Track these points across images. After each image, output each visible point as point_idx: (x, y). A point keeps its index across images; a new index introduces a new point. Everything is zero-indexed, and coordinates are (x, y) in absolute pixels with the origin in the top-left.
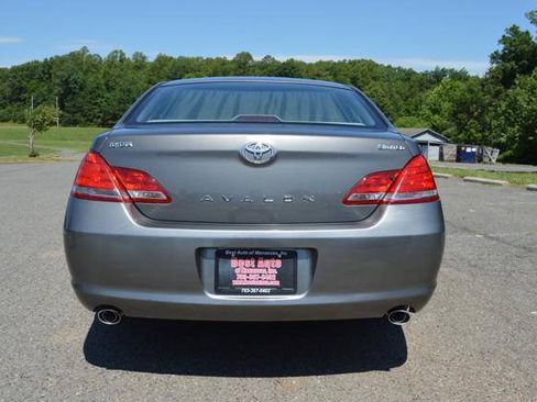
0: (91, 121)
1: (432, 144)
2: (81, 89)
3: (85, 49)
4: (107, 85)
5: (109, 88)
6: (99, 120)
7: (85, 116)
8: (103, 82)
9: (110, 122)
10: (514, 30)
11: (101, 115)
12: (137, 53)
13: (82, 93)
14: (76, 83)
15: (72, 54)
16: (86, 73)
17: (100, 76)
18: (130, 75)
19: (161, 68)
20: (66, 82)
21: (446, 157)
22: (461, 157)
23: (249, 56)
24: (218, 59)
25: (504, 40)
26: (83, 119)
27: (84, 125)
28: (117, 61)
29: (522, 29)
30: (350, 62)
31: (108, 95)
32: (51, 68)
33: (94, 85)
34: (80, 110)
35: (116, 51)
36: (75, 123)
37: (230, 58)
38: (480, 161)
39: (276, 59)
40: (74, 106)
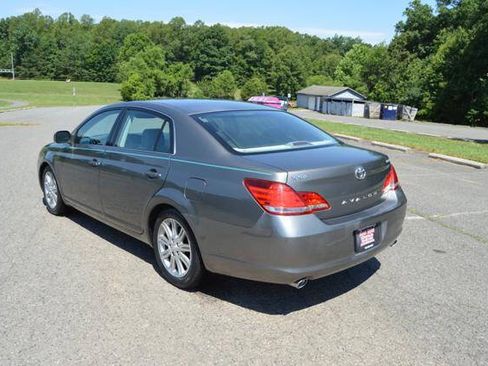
0: (45, 75)
1: (356, 102)
2: (36, 46)
3: (37, 10)
4: (58, 43)
5: (61, 46)
6: (52, 74)
7: (39, 70)
8: (55, 40)
9: (62, 76)
10: (416, 2)
11: (54, 69)
12: (85, 16)
13: (37, 50)
14: (31, 41)
15: (26, 15)
16: (39, 32)
17: (53, 35)
18: (79, 34)
19: (106, 29)
20: (22, 40)
21: (371, 115)
22: (384, 114)
23: (182, 21)
24: (155, 23)
25: (408, 12)
26: (38, 73)
27: (39, 79)
28: (67, 22)
30: (268, 29)
31: (60, 52)
32: (8, 27)
33: (48, 43)
34: (35, 64)
35: (66, 14)
36: (31, 76)
37: (166, 22)
38: (399, 118)
39: (206, 24)
40: (30, 61)
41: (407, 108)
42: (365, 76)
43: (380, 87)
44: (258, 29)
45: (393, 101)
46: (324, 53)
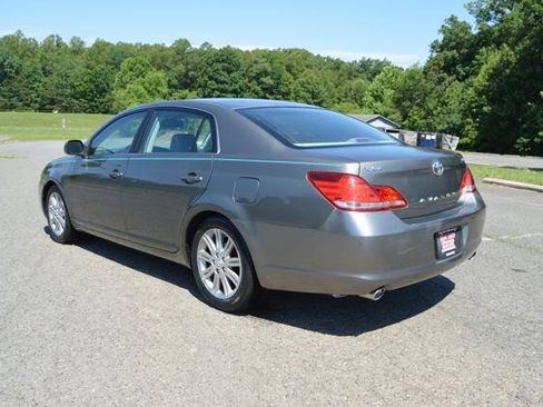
0: (28, 105)
1: (388, 131)
2: (17, 73)
3: (19, 33)
4: (43, 69)
5: (46, 73)
6: (37, 105)
7: (21, 101)
8: (39, 66)
9: (48, 107)
10: (453, 19)
11: (39, 99)
12: (75, 38)
13: (19, 78)
14: (12, 67)
15: (6, 38)
16: (22, 57)
17: (37, 60)
18: (68, 59)
19: (99, 53)
22: (421, 144)
23: (186, 43)
24: (156, 45)
25: (443, 30)
26: (20, 104)
27: (22, 110)
28: (54, 45)
29: (460, 20)
30: (285, 51)
31: (44, 79)
33: (31, 69)
34: (16, 94)
35: (53, 36)
36: (12, 107)
37: (168, 45)
39: (214, 47)
40: (10, 90)
41: (448, 137)
42: (398, 102)
43: (416, 114)
44: (274, 52)
45: (431, 129)
46: (349, 79)
